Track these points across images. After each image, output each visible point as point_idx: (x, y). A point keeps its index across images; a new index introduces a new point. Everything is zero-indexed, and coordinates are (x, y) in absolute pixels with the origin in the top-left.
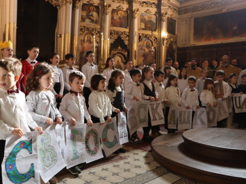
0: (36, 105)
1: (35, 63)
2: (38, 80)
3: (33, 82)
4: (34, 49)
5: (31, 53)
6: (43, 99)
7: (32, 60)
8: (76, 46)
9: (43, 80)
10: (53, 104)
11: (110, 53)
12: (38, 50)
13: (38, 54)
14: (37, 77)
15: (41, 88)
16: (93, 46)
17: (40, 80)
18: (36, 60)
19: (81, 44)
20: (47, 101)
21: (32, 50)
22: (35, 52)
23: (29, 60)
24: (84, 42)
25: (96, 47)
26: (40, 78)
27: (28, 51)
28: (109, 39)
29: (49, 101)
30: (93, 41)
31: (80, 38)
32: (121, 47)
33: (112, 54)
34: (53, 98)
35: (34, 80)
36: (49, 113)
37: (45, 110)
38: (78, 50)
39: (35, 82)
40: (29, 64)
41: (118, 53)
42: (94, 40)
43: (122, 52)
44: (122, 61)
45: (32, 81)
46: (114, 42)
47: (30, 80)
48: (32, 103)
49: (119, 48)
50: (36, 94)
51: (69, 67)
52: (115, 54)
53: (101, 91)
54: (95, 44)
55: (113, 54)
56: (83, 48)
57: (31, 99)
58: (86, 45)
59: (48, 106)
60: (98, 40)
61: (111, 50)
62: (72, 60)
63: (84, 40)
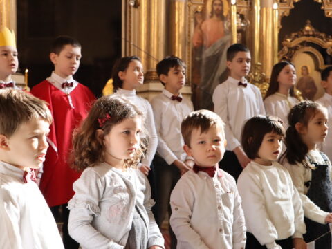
0: (99, 206)
1: (71, 85)
2: (103, 138)
3: (90, 144)
4: (67, 49)
5: (59, 60)
6: (115, 191)
7: (64, 80)
8: (181, 30)
9: (114, 139)
10: (141, 202)
11: (281, 47)
12: (78, 50)
13: (78, 63)
14: (100, 131)
15: (111, 160)
16: (230, 28)
17: (107, 138)
18: (75, 77)
19: (196, 24)
20: (125, 196)
21: (64, 53)
22: (70, 57)
23: (55, 79)
24: (203, 19)
25: (239, 31)
26: (108, 132)
27: (52, 56)
28: (276, 6)
29: (132, 195)
30: (230, 13)
31: (193, 8)
32: (313, 25)
33: (286, 49)
34: (144, 187)
35: (93, 137)
36: (130, 227)
37: (119, 218)
38: (186, 43)
39: (94, 144)
40: (57, 89)
41: (303, 44)
42: (234, 9)
43: (317, 40)
44: (317, 69)
45: (86, 141)
46: (292, 11)
47: (81, 140)
48: (88, 202)
49: (308, 28)
50: (98, 177)
51: (170, 95)
52: (296, 48)
53: (268, 163)
54: (236, 22)
55: (290, 49)
56: (202, 36)
57: (86, 190)
58: (209, 25)
59: (128, 208)
60: (244, 10)
61: (282, 37)
62: (177, 73)
63: (203, 12)
